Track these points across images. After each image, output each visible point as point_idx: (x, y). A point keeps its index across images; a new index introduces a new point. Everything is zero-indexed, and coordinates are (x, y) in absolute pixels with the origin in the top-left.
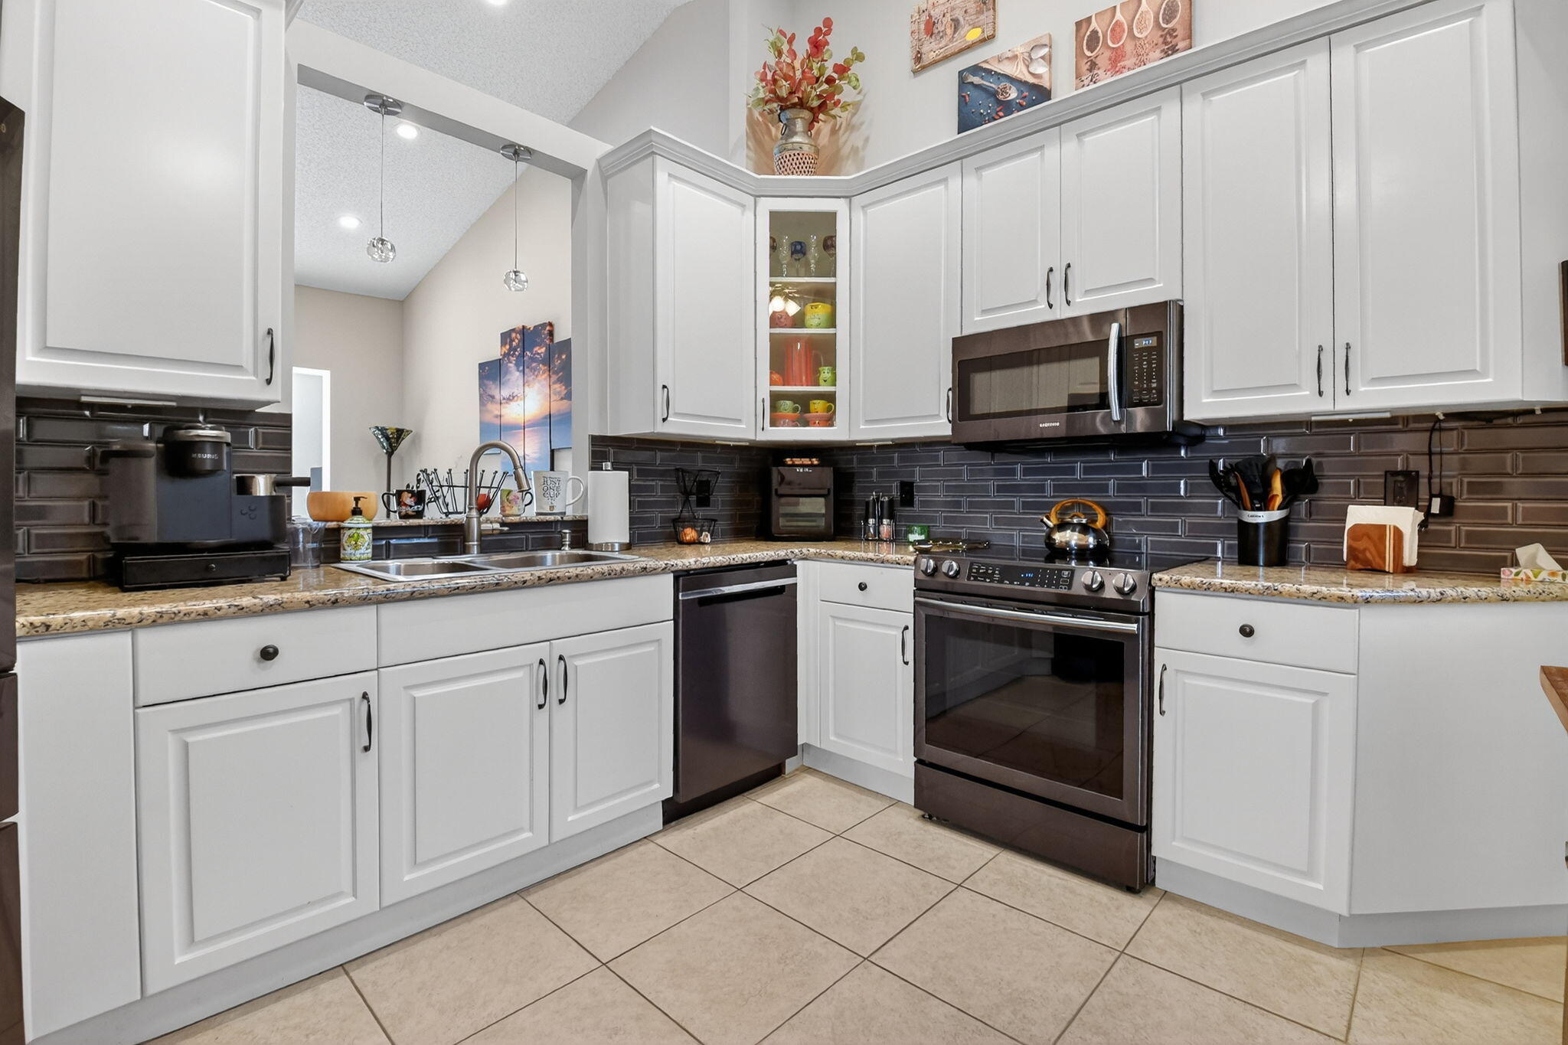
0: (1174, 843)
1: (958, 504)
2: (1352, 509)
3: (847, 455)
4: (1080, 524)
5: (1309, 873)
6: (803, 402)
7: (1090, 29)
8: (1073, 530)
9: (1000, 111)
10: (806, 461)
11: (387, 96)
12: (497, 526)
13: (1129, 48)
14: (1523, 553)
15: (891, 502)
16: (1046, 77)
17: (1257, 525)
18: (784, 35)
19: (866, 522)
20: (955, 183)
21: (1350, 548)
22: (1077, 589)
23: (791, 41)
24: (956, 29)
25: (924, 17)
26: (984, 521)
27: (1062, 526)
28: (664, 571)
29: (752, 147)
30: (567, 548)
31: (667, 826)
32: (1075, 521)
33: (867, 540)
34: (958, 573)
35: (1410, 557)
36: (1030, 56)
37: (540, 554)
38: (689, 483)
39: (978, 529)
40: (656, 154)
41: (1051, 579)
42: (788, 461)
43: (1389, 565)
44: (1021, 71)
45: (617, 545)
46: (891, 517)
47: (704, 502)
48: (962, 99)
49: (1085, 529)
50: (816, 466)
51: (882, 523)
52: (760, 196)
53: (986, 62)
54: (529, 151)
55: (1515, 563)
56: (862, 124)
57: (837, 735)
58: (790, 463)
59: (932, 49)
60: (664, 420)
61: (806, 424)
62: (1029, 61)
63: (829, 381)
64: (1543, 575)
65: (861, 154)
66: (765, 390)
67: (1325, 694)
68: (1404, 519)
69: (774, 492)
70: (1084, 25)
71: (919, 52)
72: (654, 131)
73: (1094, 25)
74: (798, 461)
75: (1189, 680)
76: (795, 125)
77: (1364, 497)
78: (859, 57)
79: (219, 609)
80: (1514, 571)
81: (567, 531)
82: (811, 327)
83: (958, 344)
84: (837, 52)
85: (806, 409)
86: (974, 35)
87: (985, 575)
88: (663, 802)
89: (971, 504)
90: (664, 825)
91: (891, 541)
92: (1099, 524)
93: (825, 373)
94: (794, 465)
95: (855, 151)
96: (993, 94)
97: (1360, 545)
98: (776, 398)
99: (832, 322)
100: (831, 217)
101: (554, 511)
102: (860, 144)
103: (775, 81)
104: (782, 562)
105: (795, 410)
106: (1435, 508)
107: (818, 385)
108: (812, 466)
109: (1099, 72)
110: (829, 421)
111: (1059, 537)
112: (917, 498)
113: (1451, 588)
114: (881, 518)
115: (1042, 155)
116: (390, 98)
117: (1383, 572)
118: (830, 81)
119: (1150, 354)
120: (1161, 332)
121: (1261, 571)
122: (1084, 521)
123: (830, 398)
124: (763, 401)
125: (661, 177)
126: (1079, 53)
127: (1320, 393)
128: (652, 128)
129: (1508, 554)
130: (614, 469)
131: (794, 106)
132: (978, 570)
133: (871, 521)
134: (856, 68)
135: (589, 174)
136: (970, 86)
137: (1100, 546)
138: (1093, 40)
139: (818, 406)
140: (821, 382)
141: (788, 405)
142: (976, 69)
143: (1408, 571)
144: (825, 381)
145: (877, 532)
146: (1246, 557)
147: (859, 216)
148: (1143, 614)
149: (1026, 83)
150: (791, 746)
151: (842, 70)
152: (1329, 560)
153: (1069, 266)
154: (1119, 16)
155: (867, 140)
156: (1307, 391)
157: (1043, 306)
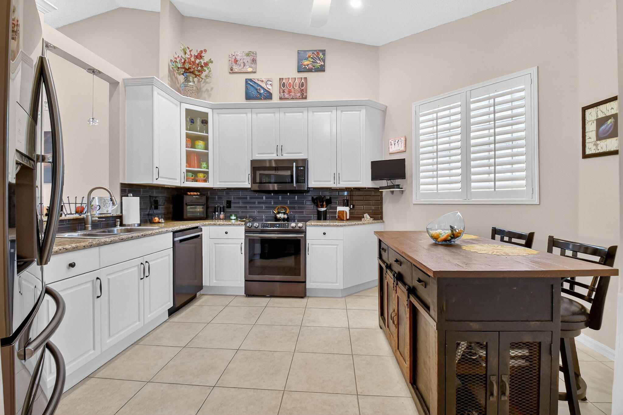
0: (311, 284)
1: (246, 207)
2: (338, 207)
3: (206, 191)
4: (284, 212)
5: (337, 283)
6: (195, 173)
7: (283, 82)
8: (282, 214)
9: (258, 95)
10: (195, 193)
11: (50, 44)
12: (97, 219)
13: (293, 90)
14: (365, 215)
15: (223, 207)
16: (271, 90)
17: (321, 211)
18: (189, 48)
19: (215, 213)
20: (249, 115)
21: (338, 216)
22: (290, 228)
23: (190, 51)
24: (244, 66)
25: (234, 57)
26: (254, 212)
27: (279, 213)
28: (167, 232)
29: (170, 80)
30: (118, 226)
31: (170, 317)
32: (282, 211)
33: (215, 219)
34: (258, 226)
35: (348, 218)
36: (267, 83)
37: (112, 229)
38: (152, 200)
39: (253, 214)
40: (153, 85)
41: (283, 226)
42: (189, 193)
43: (345, 219)
44: (264, 86)
45: (136, 224)
46: (224, 212)
47: (156, 208)
48: (246, 87)
49: (284, 213)
50: (199, 195)
51: (221, 214)
52: (181, 102)
53: (254, 79)
54: (100, 72)
55: (364, 217)
56: (210, 82)
57: (216, 280)
58: (190, 194)
59: (236, 68)
60: (157, 179)
61: (196, 181)
62: (266, 84)
63: (206, 167)
64: (368, 219)
65: (210, 92)
66: (184, 169)
67: (338, 245)
68: (346, 209)
69: (185, 204)
70: (282, 80)
71: (232, 67)
72: (155, 78)
73: (284, 81)
74: (192, 193)
75: (313, 246)
76: (190, 78)
77: (340, 205)
78: (212, 62)
79: (60, 250)
80: (364, 219)
81: (118, 220)
82: (198, 149)
83: (253, 162)
84: (206, 59)
85: (196, 176)
86: (250, 70)
87: (266, 226)
88: (168, 310)
89: (250, 207)
90: (169, 316)
91: (224, 219)
92: (287, 212)
93: (204, 165)
94: (191, 195)
95: (207, 91)
96: (257, 89)
97: (340, 215)
98: (188, 171)
99: (206, 148)
100: (207, 114)
101: (108, 213)
102: (209, 89)
103: (184, 62)
104: (197, 227)
105: (192, 176)
106: (351, 207)
107: (201, 168)
108: (197, 195)
109: (285, 94)
110: (205, 181)
111: (278, 216)
112: (232, 205)
113: (353, 223)
114: (220, 212)
115: (275, 115)
116: (52, 45)
117: (344, 220)
118: (202, 67)
119: (302, 171)
120: (304, 166)
121: (322, 221)
122: (284, 211)
123: (207, 173)
124: (184, 172)
125: (155, 93)
126: (280, 87)
127: (334, 183)
128: (155, 77)
129: (362, 216)
130: (133, 196)
131: (190, 72)
132: (264, 225)
133: (217, 213)
134: (210, 64)
135: (120, 84)
136: (248, 84)
137: (288, 218)
138: (284, 85)
139: (201, 175)
140: (203, 167)
141: (190, 174)
142: (251, 80)
143: (347, 220)
144: (204, 167)
145: (219, 216)
146: (319, 219)
147: (216, 116)
148: (305, 232)
149: (265, 90)
150: (201, 287)
151: (206, 64)
152: (334, 218)
153: (282, 146)
154: (290, 81)
155: (212, 88)
156: (332, 183)
157: (275, 155)
